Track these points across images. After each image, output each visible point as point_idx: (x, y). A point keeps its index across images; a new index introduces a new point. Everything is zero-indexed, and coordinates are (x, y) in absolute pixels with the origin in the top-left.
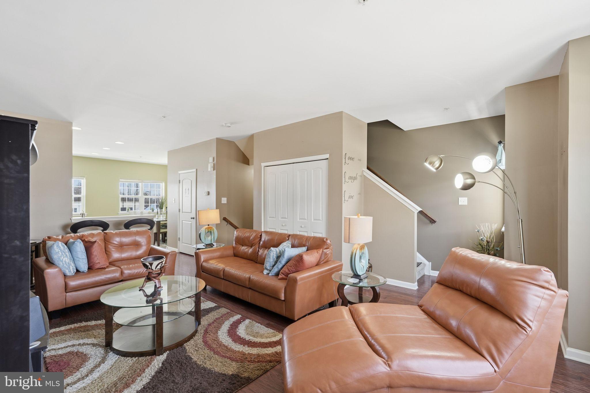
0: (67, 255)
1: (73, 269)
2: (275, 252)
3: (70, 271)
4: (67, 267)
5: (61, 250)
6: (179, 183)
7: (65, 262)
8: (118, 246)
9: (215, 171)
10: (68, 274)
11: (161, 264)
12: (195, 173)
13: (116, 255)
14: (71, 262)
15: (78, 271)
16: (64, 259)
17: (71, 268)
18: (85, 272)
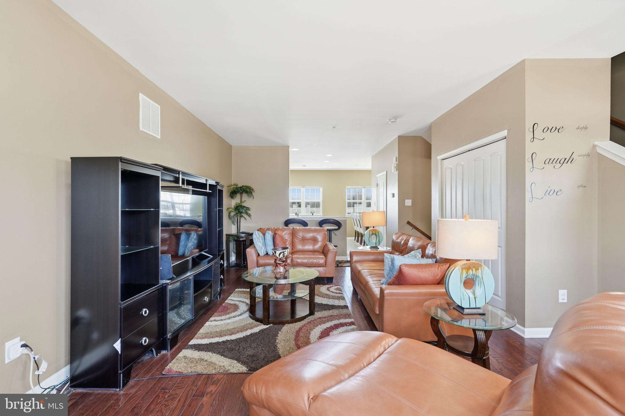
0: (260, 241)
1: (264, 251)
2: (390, 259)
3: (261, 253)
4: (260, 249)
5: (257, 237)
6: (377, 186)
7: (259, 246)
8: (301, 239)
9: (397, 171)
10: (261, 255)
11: (283, 253)
12: (385, 175)
13: (299, 247)
14: (263, 247)
15: (267, 254)
16: (259, 244)
17: (262, 251)
18: (270, 255)
